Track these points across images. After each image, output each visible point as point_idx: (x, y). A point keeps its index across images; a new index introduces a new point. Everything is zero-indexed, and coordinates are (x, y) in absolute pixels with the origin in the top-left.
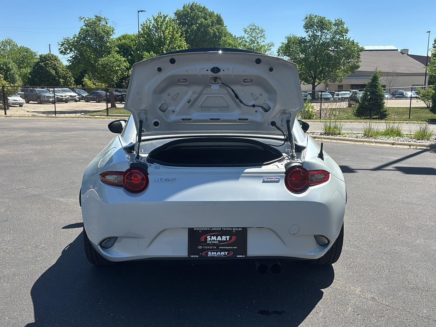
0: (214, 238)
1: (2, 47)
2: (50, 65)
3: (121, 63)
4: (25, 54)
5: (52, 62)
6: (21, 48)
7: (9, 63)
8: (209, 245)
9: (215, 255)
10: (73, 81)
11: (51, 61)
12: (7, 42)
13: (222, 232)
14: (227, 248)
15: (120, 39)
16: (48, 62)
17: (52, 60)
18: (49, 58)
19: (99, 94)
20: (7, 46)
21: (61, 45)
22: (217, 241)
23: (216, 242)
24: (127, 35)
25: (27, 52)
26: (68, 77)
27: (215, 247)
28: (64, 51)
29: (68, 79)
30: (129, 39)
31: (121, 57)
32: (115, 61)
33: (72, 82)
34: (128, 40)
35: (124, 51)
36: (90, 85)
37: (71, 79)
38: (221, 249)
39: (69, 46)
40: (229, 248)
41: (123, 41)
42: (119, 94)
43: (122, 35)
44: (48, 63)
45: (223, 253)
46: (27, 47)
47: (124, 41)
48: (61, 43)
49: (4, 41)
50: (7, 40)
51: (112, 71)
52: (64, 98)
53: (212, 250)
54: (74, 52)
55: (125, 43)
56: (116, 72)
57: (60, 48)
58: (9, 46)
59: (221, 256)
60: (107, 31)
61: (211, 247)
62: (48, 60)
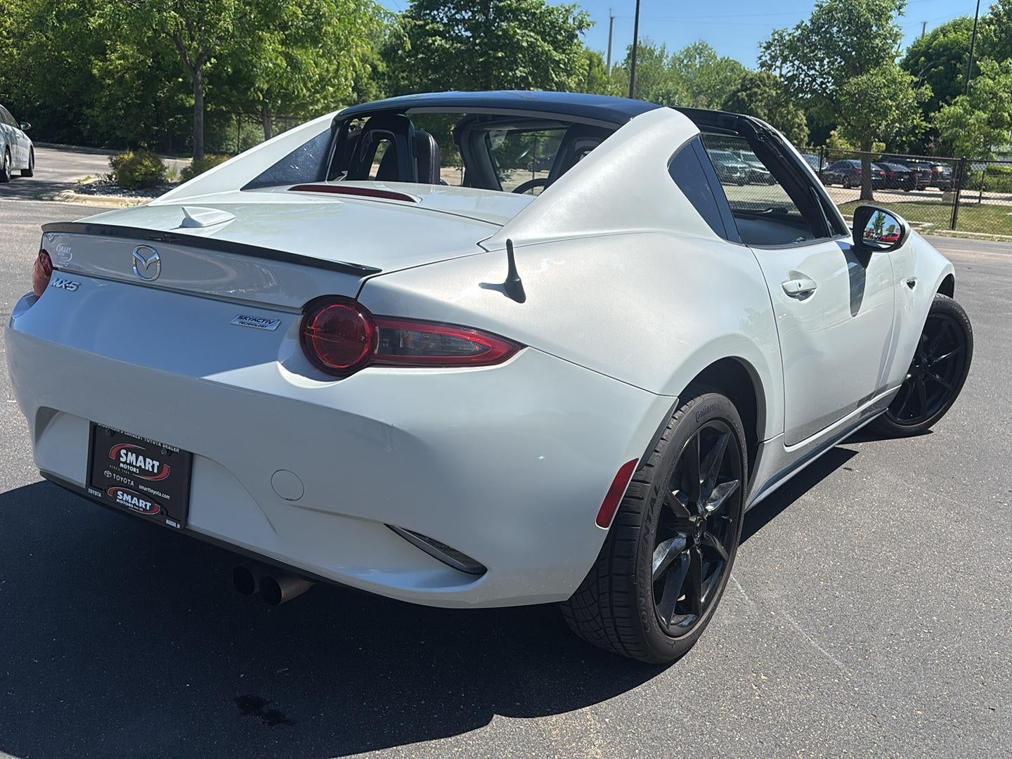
0: (132, 458)
1: (685, 62)
2: (760, 97)
3: (901, 90)
4: (729, 74)
5: (765, 91)
6: (722, 62)
7: (676, 93)
8: (122, 472)
9: (128, 502)
10: (805, 136)
11: (764, 88)
12: (696, 50)
13: (146, 448)
14: (152, 491)
15: (945, 30)
16: (756, 90)
17: (766, 86)
18: (761, 81)
19: (853, 167)
20: (695, 59)
21: (764, 47)
22: (136, 467)
23: (134, 470)
24: (964, 19)
25: (732, 70)
26: (796, 126)
27: (132, 484)
28: (770, 62)
29: (795, 131)
30: (967, 30)
31: (906, 73)
32: (886, 83)
33: (802, 137)
34: (966, 32)
35: (949, 60)
36: (841, 145)
37: (800, 130)
38: (141, 491)
39: (782, 51)
40: (157, 493)
41: (952, 36)
42: (905, 169)
43: (951, 21)
44: (756, 93)
45: (142, 503)
46: (735, 59)
47: (954, 35)
48: (765, 45)
49: (690, 46)
50: (697, 44)
51: (873, 110)
52: (766, 174)
53: (127, 489)
54: (791, 64)
55: (956, 42)
56: (884, 113)
57: (761, 56)
58: (700, 58)
59: (139, 510)
60: (880, 10)
61: (125, 480)
62: (758, 86)
